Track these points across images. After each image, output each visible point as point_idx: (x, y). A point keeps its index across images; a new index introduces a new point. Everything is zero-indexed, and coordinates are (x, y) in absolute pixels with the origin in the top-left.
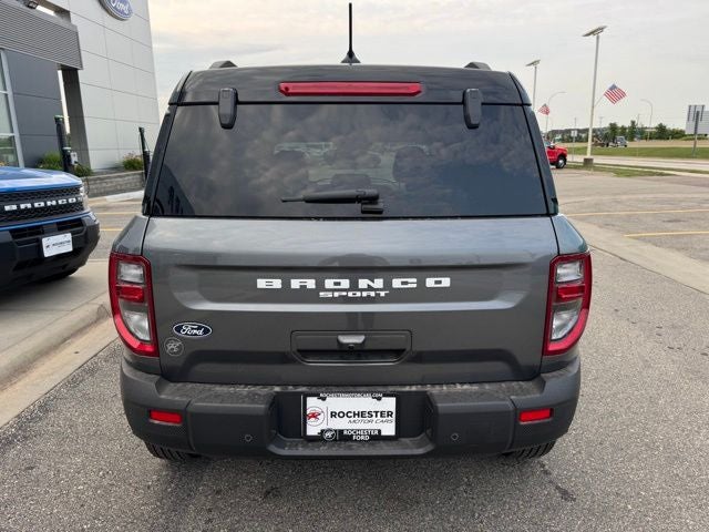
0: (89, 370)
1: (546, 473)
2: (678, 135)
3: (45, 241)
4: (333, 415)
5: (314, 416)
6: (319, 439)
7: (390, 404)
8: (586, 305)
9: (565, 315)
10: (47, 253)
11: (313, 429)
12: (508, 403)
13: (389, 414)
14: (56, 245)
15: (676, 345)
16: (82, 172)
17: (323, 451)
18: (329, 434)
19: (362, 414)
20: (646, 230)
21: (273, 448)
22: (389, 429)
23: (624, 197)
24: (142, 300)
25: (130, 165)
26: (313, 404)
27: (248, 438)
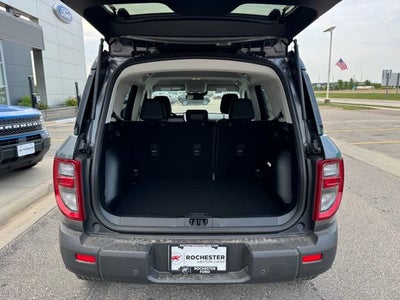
0: (42, 223)
1: (315, 289)
2: (377, 86)
3: (19, 147)
4: (188, 257)
5: (176, 258)
6: (179, 272)
7: (223, 251)
8: (341, 190)
9: (328, 196)
10: (20, 154)
11: (175, 266)
12: (296, 251)
13: (222, 257)
14: (25, 149)
15: (386, 209)
16: (42, 107)
17: (182, 280)
18: (185, 270)
19: (205, 257)
20: (363, 140)
21: (151, 278)
22: (222, 266)
23: (349, 122)
24: (72, 186)
25: (70, 103)
26: (175, 250)
27: (136, 272)
